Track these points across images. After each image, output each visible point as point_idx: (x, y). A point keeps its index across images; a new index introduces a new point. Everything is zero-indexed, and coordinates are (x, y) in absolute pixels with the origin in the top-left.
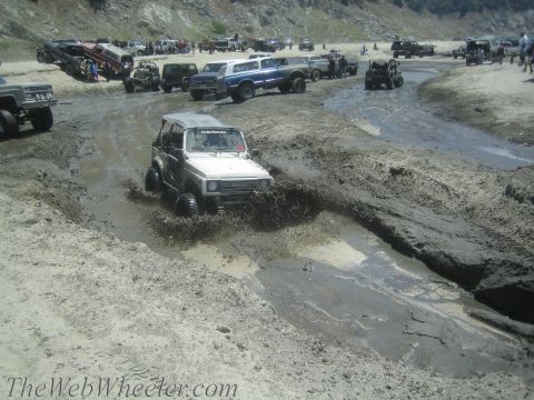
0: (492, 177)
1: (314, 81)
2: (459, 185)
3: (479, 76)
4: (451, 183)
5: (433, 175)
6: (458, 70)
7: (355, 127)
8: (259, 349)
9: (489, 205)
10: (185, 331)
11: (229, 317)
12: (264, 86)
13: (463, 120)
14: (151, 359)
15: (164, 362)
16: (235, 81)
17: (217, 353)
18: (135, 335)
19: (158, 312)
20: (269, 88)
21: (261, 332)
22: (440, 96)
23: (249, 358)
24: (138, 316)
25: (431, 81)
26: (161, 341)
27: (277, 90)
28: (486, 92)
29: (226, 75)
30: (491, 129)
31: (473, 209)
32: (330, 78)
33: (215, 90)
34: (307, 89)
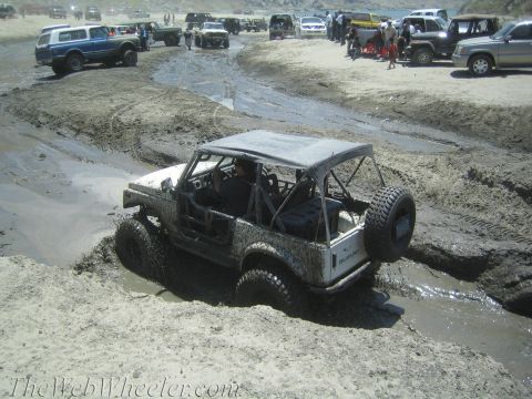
3: (299, 49)
22: (269, 69)
30: (345, 104)
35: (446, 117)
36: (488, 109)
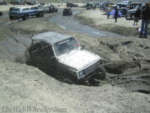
0: (97, 39)
1: (46, 14)
2: (88, 41)
3: (90, 13)
4: (86, 41)
5: (82, 39)
6: (85, 11)
7: (59, 27)
8: (46, 84)
9: (96, 46)
10: (25, 82)
11: (37, 77)
12: (31, 15)
13: (87, 25)
14: (17, 90)
15: (21, 90)
16: (23, 14)
17: (35, 86)
18: (11, 84)
19: (16, 78)
20: (33, 16)
21: (46, 80)
22: (81, 18)
23: (44, 87)
24: (10, 79)
25: (78, 14)
26: (19, 85)
27: (35, 16)
28: (92, 17)
29: (20, 12)
30: (94, 27)
31: (92, 47)
32: (50, 13)
33: (17, 16)
34: (44, 16)
35: (118, 30)
36: (128, 28)
